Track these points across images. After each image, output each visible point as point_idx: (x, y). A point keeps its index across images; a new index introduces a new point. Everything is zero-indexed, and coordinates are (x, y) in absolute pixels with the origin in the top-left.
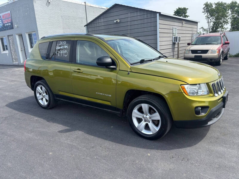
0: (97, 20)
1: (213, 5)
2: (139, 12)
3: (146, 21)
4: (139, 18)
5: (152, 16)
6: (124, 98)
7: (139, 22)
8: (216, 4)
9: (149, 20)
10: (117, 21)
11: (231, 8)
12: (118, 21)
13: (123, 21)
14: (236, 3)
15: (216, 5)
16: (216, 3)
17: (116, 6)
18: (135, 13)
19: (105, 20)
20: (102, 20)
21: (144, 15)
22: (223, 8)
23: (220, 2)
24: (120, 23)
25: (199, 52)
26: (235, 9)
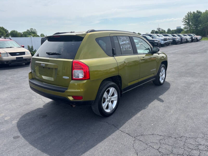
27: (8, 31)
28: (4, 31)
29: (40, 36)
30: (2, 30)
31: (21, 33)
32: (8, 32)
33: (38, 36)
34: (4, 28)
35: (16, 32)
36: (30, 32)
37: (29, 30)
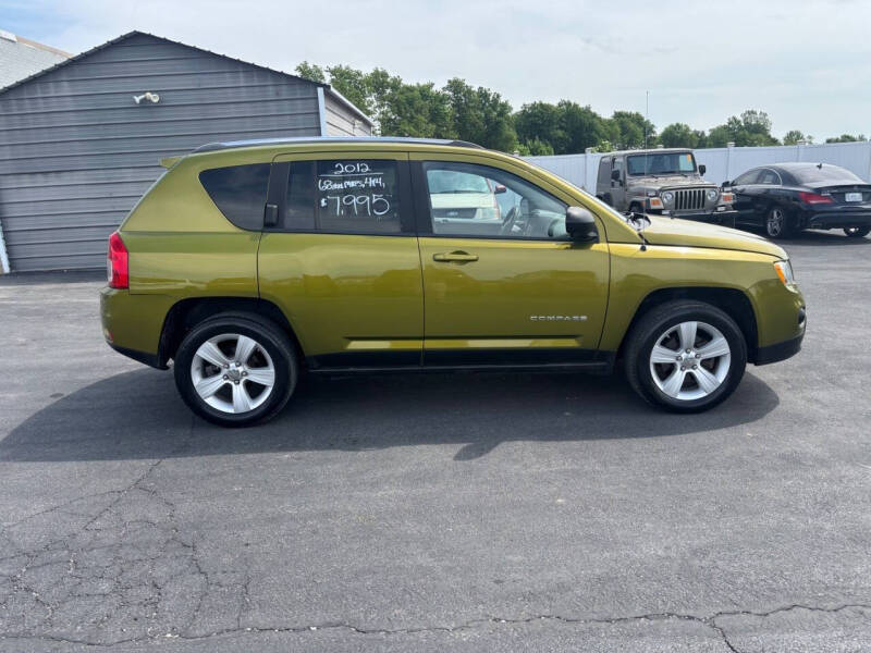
0: (38, 86)
1: (325, 74)
2: (241, 75)
3: (273, 108)
4: (244, 95)
5: (295, 94)
6: (635, 310)
7: (248, 110)
8: (333, 72)
9: (286, 107)
10: (144, 101)
11: (377, 90)
12: (155, 98)
13: (173, 99)
14: (385, 75)
15: (334, 75)
16: (332, 67)
17: (136, 40)
18: (227, 75)
19: (82, 89)
20: (66, 89)
21: (263, 89)
22: (357, 88)
23: (344, 68)
24: (158, 106)
25: (452, 214)
26: (384, 92)
27: (654, 129)
28: (640, 130)
29: (782, 142)
30: (632, 125)
31: (703, 133)
32: (654, 132)
33: (774, 142)
34: (642, 119)
35: (684, 128)
36: (741, 128)
37: (739, 118)
